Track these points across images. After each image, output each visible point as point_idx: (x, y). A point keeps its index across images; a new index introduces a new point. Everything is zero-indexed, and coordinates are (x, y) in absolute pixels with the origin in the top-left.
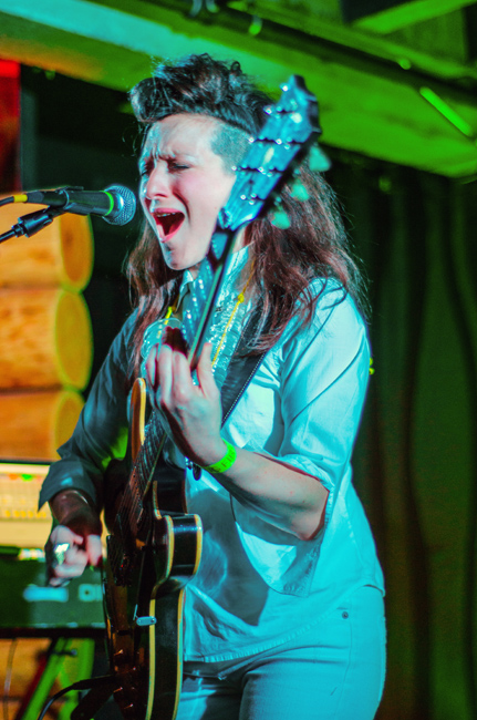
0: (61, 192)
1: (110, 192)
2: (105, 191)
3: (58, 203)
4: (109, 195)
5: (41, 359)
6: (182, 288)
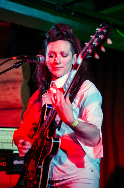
4: (38, 57)
5: (17, 100)
6: (51, 83)
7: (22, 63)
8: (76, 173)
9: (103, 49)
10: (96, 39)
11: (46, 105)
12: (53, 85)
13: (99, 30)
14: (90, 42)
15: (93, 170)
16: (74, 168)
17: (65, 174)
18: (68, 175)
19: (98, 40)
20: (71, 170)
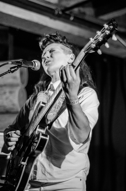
0: (21, 62)
1: (34, 62)
2: (32, 61)
3: (20, 64)
4: (33, 63)
5: (14, 105)
7: (18, 68)
8: (63, 178)
9: (107, 45)
11: (41, 102)
14: (95, 38)
15: (81, 179)
16: (61, 173)
17: (51, 176)
18: (54, 179)
20: (59, 174)
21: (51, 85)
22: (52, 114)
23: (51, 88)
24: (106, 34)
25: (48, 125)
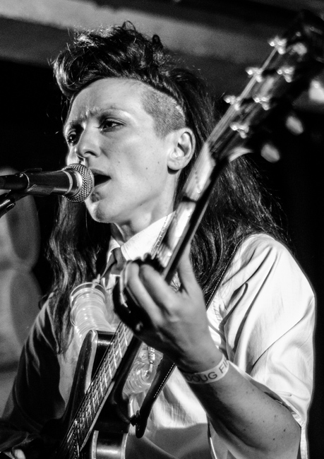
0: (21, 176)
4: (68, 174)
6: (110, 254)
7: (13, 200)
9: (294, 124)
10: (271, 82)
11: (94, 334)
12: (118, 258)
13: (279, 45)
14: (245, 94)
19: (275, 84)
21: (114, 251)
22: (141, 373)
23: (115, 262)
24: (285, 81)
25: (134, 421)
